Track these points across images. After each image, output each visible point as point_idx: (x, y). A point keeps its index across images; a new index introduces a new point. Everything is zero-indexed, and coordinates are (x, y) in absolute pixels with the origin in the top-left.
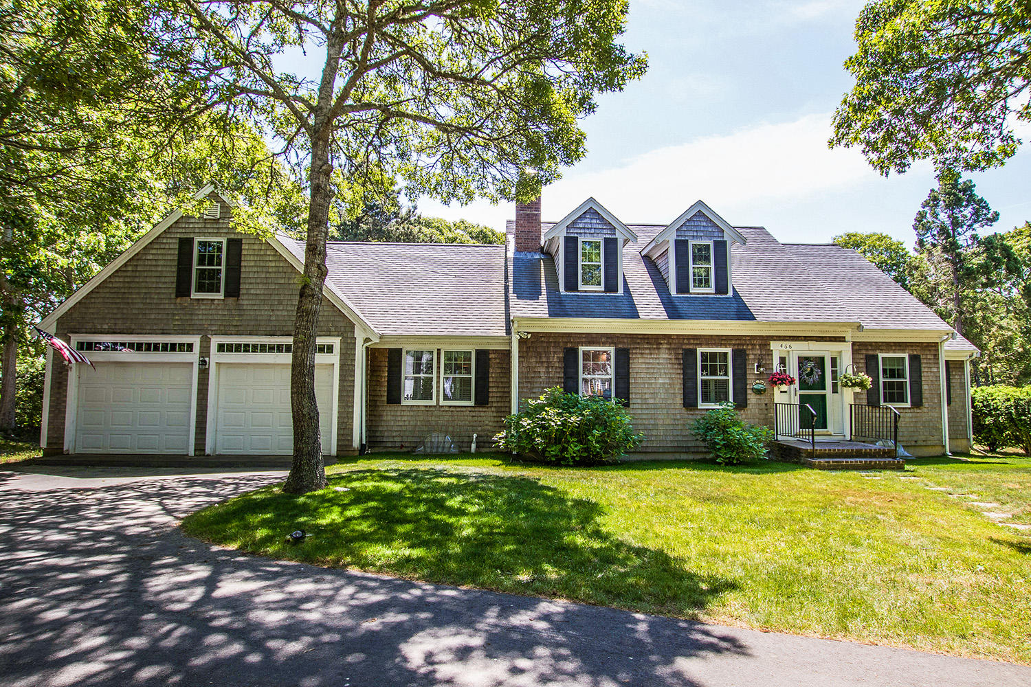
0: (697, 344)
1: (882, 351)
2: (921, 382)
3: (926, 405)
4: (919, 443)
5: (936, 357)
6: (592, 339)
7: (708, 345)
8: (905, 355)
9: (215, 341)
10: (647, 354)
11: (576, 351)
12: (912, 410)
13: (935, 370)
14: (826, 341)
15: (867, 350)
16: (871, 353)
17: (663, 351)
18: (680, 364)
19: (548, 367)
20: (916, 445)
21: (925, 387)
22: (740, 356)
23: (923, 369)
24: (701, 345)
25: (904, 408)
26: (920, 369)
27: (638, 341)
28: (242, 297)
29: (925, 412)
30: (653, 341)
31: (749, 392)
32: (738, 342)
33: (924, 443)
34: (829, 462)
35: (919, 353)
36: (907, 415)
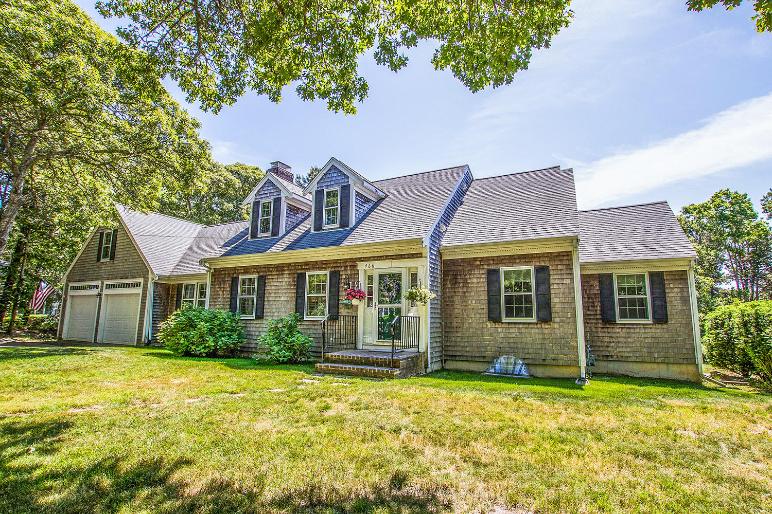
0: (307, 269)
1: (506, 264)
2: (550, 294)
3: (557, 320)
4: (547, 362)
5: (570, 267)
6: (246, 270)
7: (314, 269)
8: (531, 268)
9: (106, 282)
10: (275, 279)
11: (237, 278)
12: (539, 326)
13: (568, 281)
14: (404, 258)
15: (489, 265)
16: (493, 267)
17: (285, 276)
18: (295, 285)
19: (223, 291)
20: (543, 364)
21: (555, 300)
22: (335, 275)
23: (552, 281)
24: (309, 269)
25: (529, 324)
26: (549, 281)
27: (271, 269)
28: (115, 259)
29: (556, 327)
30: (280, 269)
31: (341, 306)
32: (335, 265)
33: (555, 363)
34: (327, 366)
35: (547, 264)
36: (533, 331)
